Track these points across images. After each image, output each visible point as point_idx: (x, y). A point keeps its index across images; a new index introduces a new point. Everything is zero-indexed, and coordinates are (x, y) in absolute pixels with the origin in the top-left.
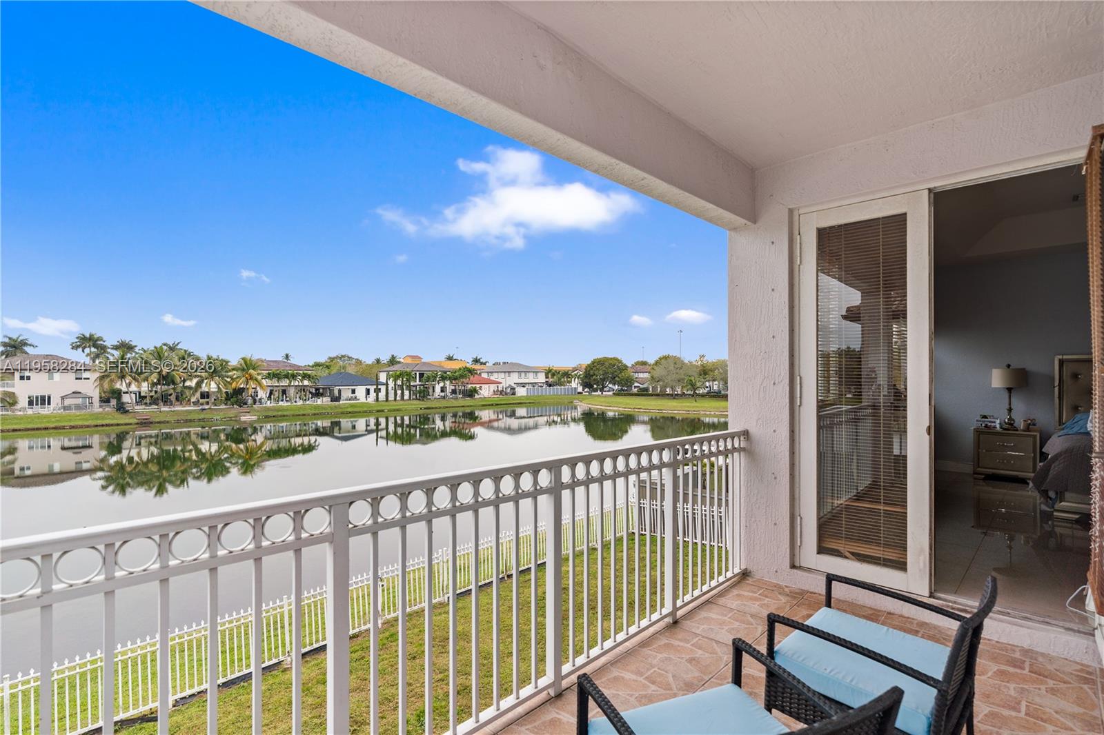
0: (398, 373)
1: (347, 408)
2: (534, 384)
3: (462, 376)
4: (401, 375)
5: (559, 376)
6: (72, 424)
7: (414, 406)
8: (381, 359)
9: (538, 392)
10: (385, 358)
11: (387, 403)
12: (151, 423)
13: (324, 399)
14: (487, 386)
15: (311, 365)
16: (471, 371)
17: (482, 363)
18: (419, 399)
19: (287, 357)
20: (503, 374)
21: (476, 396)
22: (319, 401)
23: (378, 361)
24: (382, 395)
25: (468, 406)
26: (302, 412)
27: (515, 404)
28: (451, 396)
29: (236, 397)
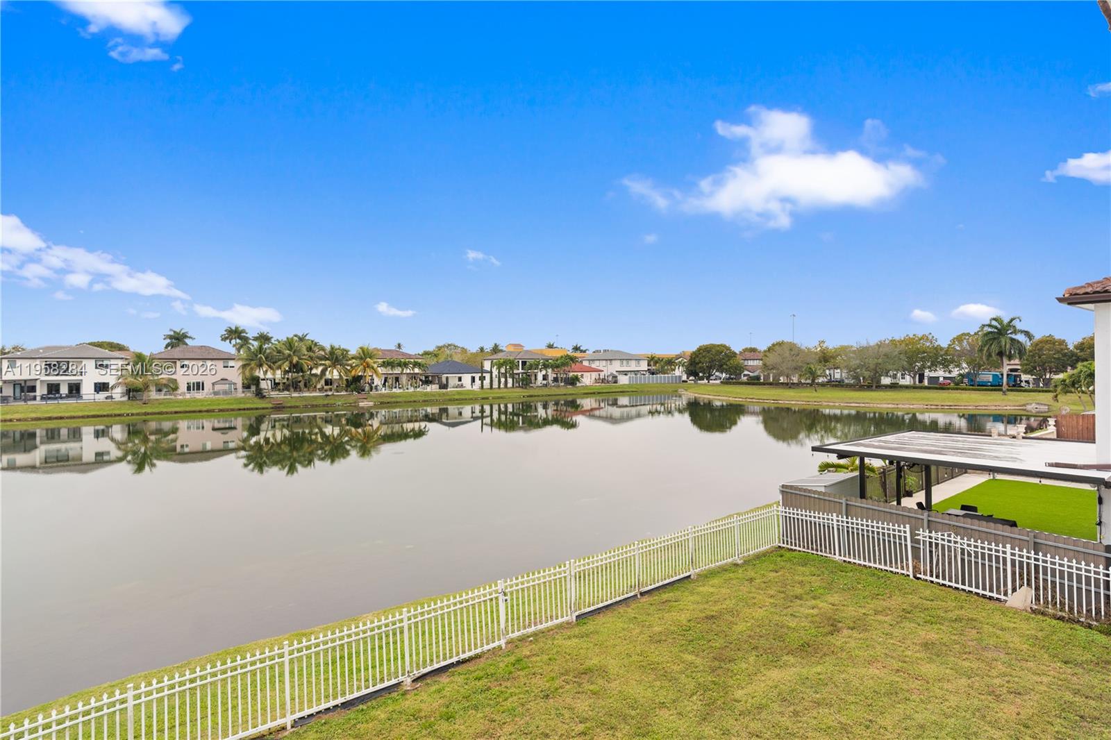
0: (502, 361)
1: (454, 395)
2: (636, 372)
3: (564, 364)
4: (505, 363)
5: (662, 363)
6: (221, 407)
7: (517, 394)
8: (485, 348)
9: (640, 380)
10: (488, 347)
11: (491, 391)
12: (284, 407)
13: (433, 386)
14: (588, 374)
15: (421, 353)
16: (573, 359)
17: (582, 351)
18: (522, 387)
19: (399, 346)
20: (604, 362)
21: (578, 384)
22: (429, 389)
23: (482, 349)
24: (487, 382)
25: (570, 394)
26: (413, 399)
27: (618, 392)
28: (553, 384)
29: (355, 384)
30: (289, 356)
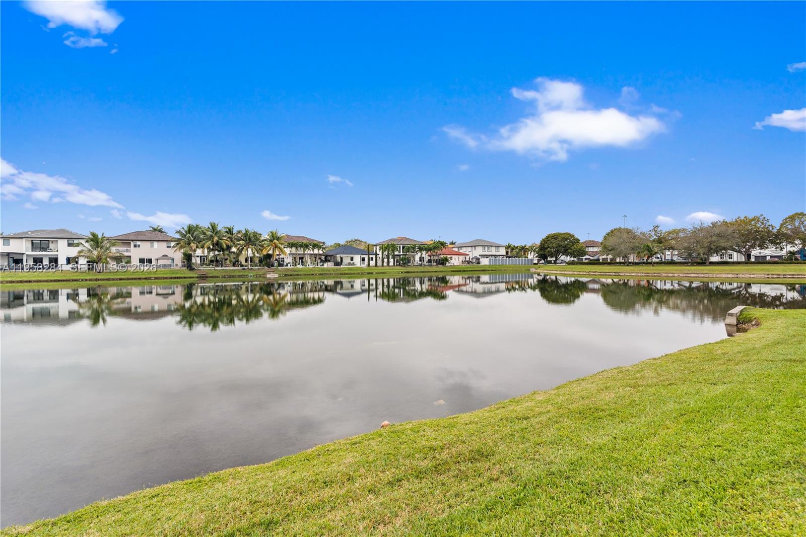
0: (386, 246)
1: (345, 270)
2: (495, 256)
3: (435, 248)
4: (388, 247)
5: (517, 250)
7: (397, 271)
9: (499, 263)
11: (376, 268)
12: (207, 277)
13: (329, 263)
14: (456, 257)
16: (443, 244)
18: (402, 266)
20: (470, 248)
21: (447, 264)
22: (326, 265)
24: (372, 263)
25: (440, 272)
26: (312, 273)
27: (480, 271)
28: (427, 264)
29: (267, 260)
30: (211, 236)
